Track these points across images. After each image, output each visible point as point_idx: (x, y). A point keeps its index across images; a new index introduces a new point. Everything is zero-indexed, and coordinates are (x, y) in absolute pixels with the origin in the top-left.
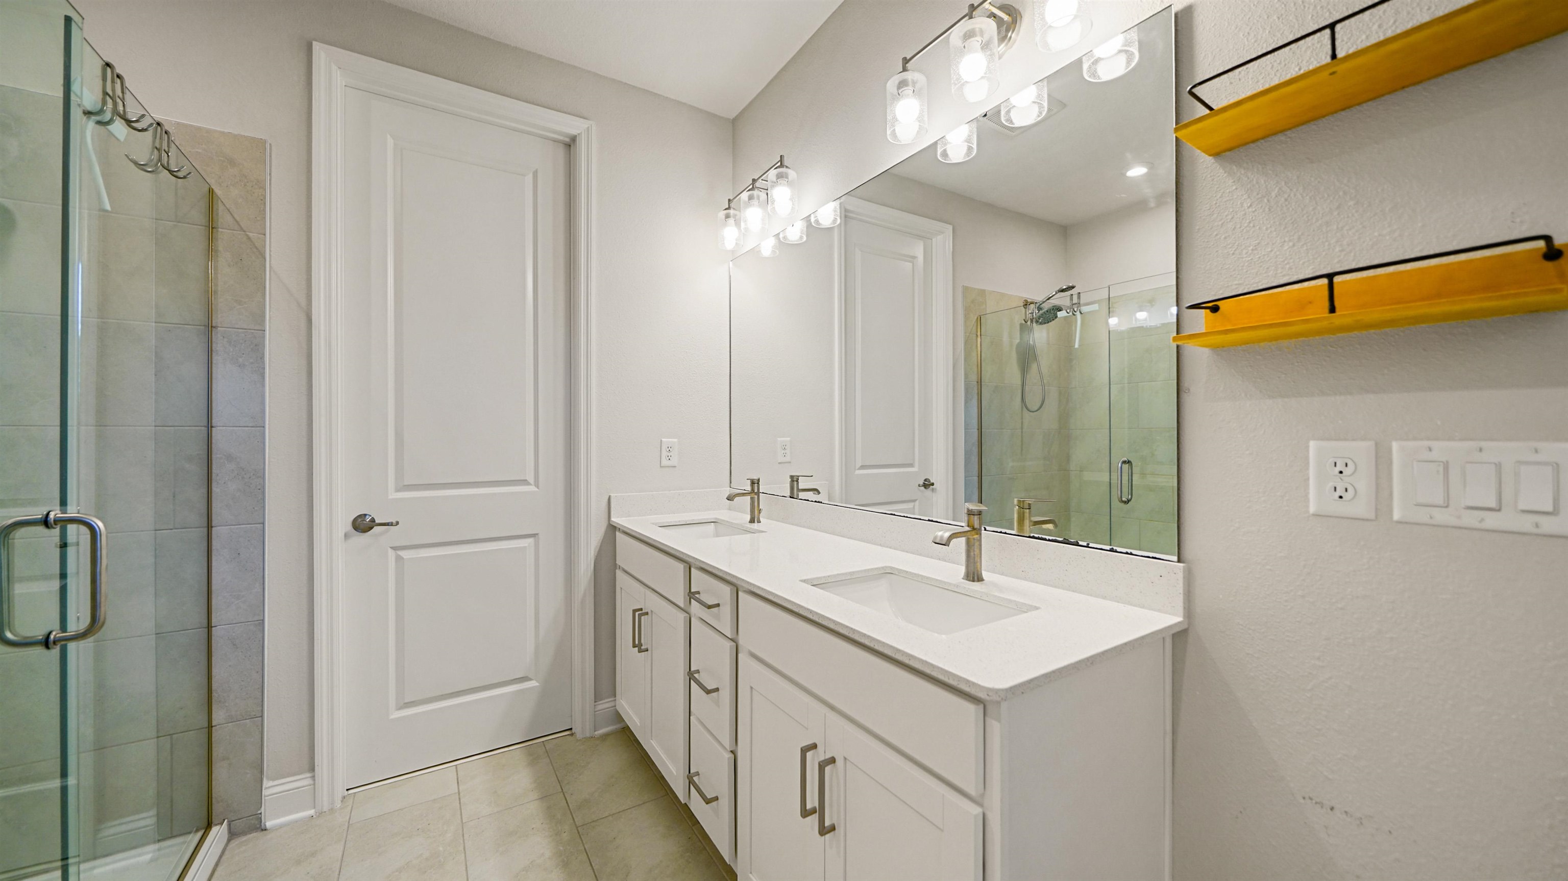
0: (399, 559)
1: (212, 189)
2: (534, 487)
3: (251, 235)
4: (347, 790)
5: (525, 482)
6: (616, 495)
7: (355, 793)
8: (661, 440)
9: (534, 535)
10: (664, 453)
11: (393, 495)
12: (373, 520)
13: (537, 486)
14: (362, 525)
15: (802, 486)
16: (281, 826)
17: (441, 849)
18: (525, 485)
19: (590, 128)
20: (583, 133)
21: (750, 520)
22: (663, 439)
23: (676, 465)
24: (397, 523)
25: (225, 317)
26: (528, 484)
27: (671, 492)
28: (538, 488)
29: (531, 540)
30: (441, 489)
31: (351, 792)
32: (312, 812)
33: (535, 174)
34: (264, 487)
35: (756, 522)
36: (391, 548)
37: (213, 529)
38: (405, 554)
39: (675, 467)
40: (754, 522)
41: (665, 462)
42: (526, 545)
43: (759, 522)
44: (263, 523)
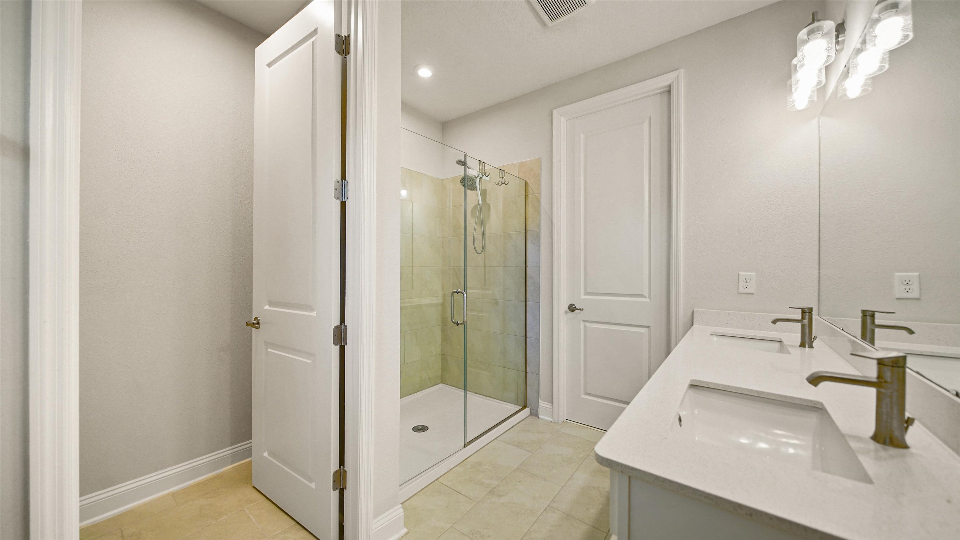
0: (585, 326)
1: (527, 182)
2: (649, 299)
3: (536, 195)
4: (567, 419)
5: (642, 296)
6: (697, 309)
7: (568, 422)
8: (739, 274)
9: (648, 327)
10: (742, 284)
11: (583, 297)
12: (575, 307)
13: (650, 298)
14: (572, 308)
15: (877, 322)
16: (543, 419)
17: (575, 458)
18: (642, 298)
19: (679, 75)
20: (675, 81)
21: (800, 344)
22: (740, 273)
23: (754, 293)
24: (583, 309)
25: (531, 227)
26: (645, 297)
27: (748, 313)
28: (650, 300)
29: (646, 329)
30: (601, 296)
31: (567, 421)
32: (551, 420)
33: (650, 119)
34: (540, 289)
35: (807, 347)
36: (582, 320)
37: (528, 303)
38: (588, 325)
39: (753, 294)
40: (805, 347)
41: (742, 290)
42: (644, 331)
43: (811, 347)
44: (539, 303)
